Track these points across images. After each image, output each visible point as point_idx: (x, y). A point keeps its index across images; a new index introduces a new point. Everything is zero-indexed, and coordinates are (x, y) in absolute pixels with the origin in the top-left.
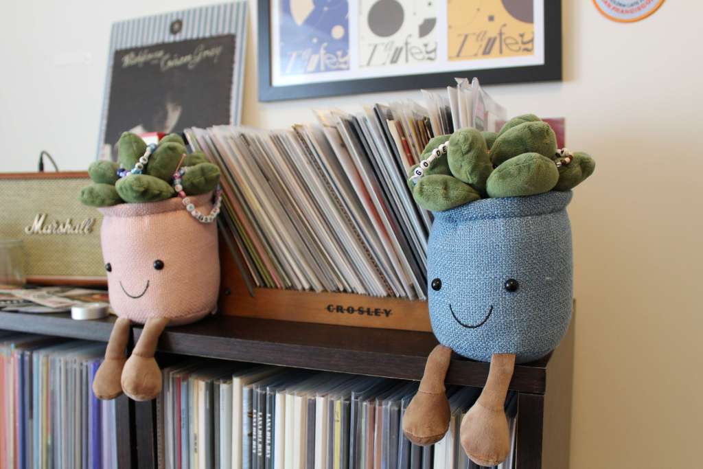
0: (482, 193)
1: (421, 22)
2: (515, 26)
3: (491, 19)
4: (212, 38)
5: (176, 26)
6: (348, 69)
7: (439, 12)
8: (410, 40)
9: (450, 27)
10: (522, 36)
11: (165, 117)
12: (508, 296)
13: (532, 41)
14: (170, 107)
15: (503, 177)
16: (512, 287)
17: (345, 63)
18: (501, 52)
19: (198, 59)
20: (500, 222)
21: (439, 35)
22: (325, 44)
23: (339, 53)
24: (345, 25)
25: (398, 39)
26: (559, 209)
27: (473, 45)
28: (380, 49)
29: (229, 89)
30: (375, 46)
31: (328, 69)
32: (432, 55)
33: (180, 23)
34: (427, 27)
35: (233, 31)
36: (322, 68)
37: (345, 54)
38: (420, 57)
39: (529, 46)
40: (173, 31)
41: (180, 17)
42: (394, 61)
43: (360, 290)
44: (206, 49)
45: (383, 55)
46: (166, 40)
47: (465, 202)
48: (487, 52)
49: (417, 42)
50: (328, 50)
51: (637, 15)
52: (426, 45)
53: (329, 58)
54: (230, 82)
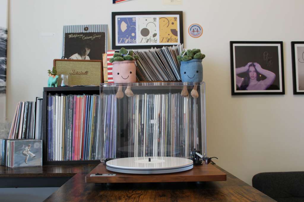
0: (193, 58)
1: (153, 34)
2: (174, 37)
3: (169, 35)
4: (98, 33)
5: (86, 28)
6: (136, 43)
7: (158, 32)
8: (151, 38)
9: (160, 36)
10: (175, 39)
11: (85, 51)
12: (197, 73)
13: (177, 40)
14: (86, 49)
15: (197, 55)
16: (197, 72)
17: (135, 42)
18: (171, 41)
19: (94, 37)
20: (196, 62)
21: (157, 37)
22: (130, 37)
23: (134, 39)
24: (135, 33)
25: (148, 37)
26: (201, 62)
27: (165, 40)
28: (144, 39)
29: (104, 46)
30: (143, 39)
31: (130, 43)
32: (156, 41)
33: (88, 28)
34: (155, 35)
35: (104, 32)
36: (129, 42)
37: (135, 40)
38: (153, 41)
39: (177, 41)
40: (85, 29)
41: (87, 26)
42: (147, 42)
43: (162, 80)
44: (96, 35)
45: (144, 40)
46: (83, 32)
47: (190, 60)
48: (168, 41)
49: (152, 38)
50: (131, 38)
51: (197, 36)
52: (154, 39)
53: (131, 40)
54: (105, 44)
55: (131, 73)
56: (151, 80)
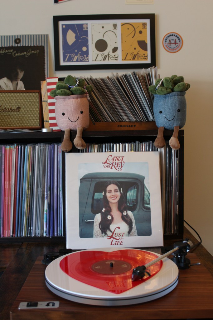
0: (172, 90)
1: (113, 48)
2: (142, 52)
3: (135, 49)
4: (34, 46)
5: (17, 40)
6: (88, 61)
7: (119, 45)
8: (109, 53)
9: (122, 50)
10: (144, 54)
11: (17, 74)
12: (178, 113)
13: (147, 56)
14: (19, 71)
16: (179, 111)
17: (87, 59)
18: (138, 59)
19: (30, 54)
21: (119, 53)
22: (80, 52)
23: (85, 56)
24: (87, 47)
25: (106, 53)
26: (183, 95)
27: (129, 56)
28: (99, 56)
29: (44, 66)
30: (98, 54)
31: (81, 61)
32: (117, 59)
33: (20, 40)
34: (115, 50)
35: (43, 45)
36: (79, 60)
37: (87, 56)
38: (113, 59)
39: (146, 58)
40: (16, 42)
41: (19, 37)
42: (104, 59)
44: (32, 51)
45: (100, 57)
46: (14, 46)
47: (169, 93)
48: (134, 59)
49: (112, 54)
50: (81, 54)
51: (175, 51)
52: (115, 55)
53: (81, 57)
54: (44, 63)
55: (82, 112)
56: (111, 121)
